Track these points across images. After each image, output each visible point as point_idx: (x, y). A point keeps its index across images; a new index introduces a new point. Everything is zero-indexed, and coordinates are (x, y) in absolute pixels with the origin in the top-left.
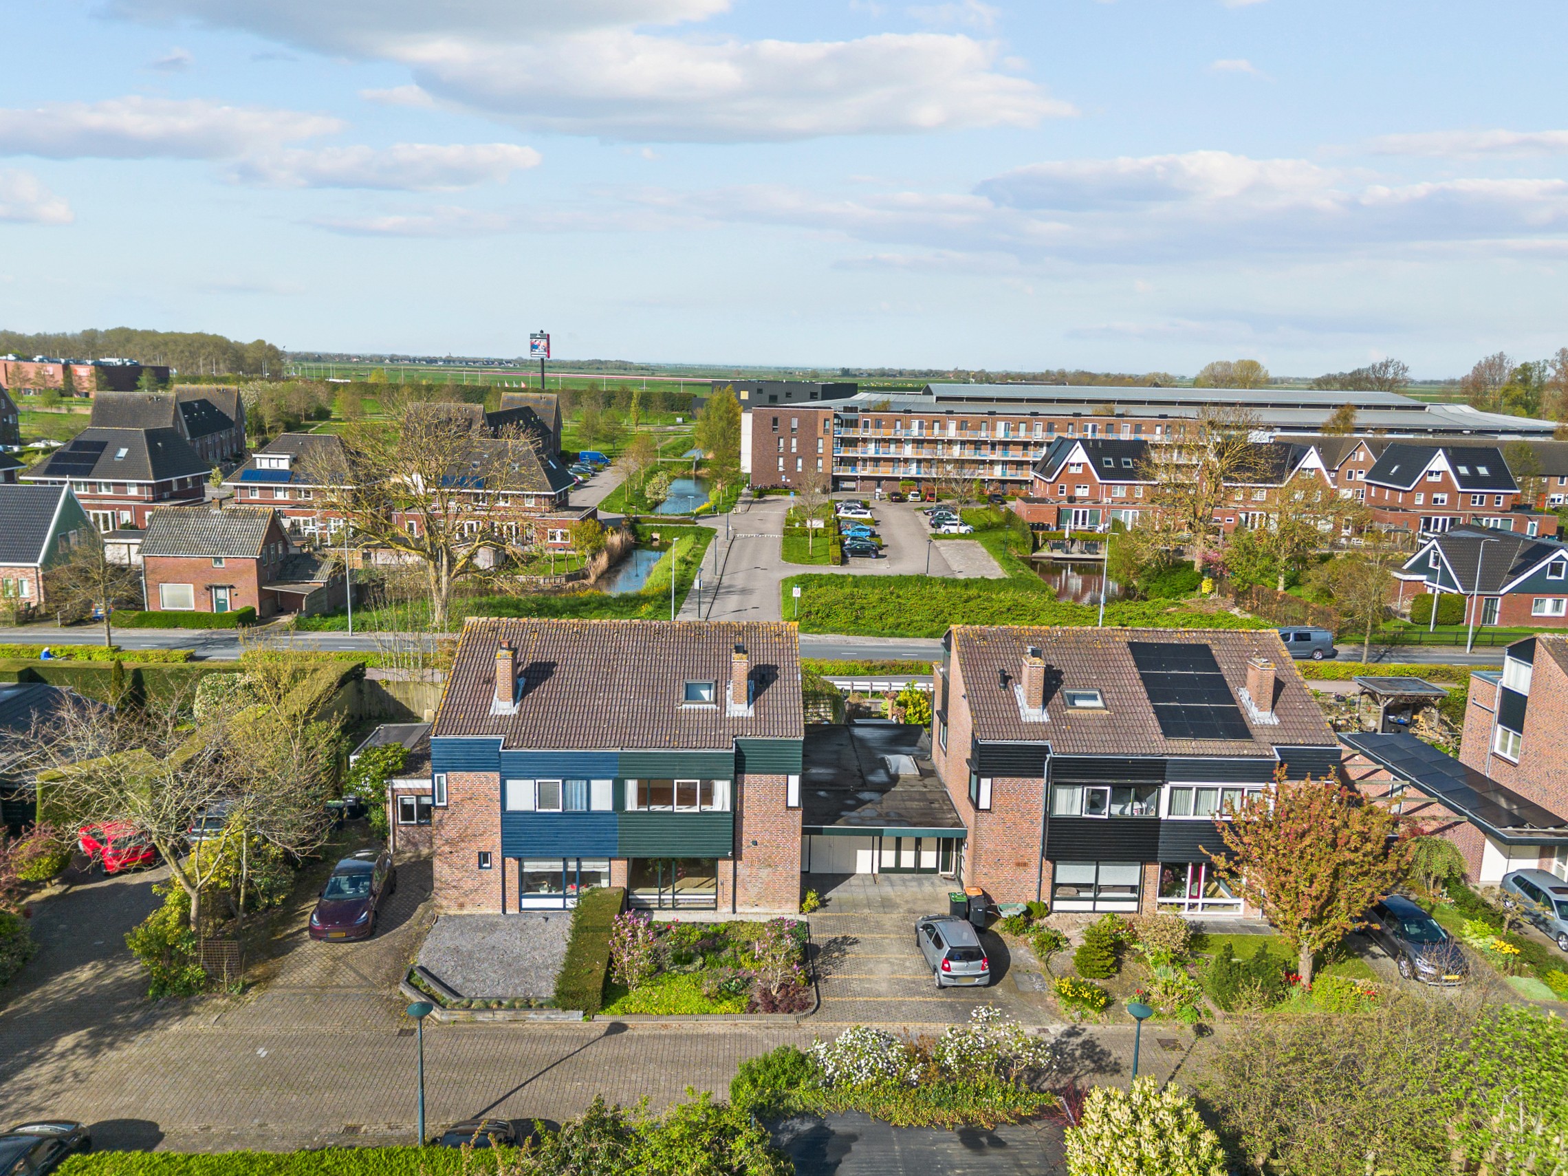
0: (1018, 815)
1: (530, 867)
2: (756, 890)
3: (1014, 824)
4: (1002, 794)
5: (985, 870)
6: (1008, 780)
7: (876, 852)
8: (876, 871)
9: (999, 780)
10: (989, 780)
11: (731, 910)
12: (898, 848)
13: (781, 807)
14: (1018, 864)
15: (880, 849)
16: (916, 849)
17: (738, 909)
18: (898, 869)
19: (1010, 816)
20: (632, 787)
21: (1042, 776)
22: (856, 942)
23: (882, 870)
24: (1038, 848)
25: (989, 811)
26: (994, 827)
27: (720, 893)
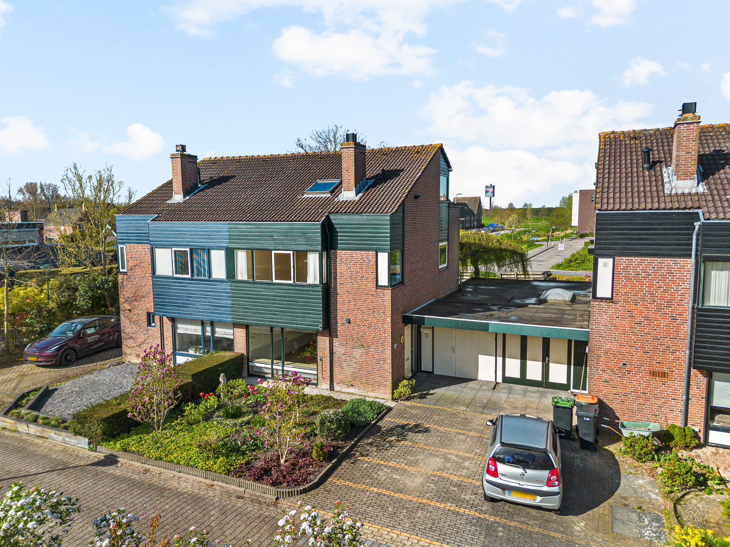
0: (653, 307)
1: (182, 329)
2: (352, 370)
3: (647, 318)
4: (627, 278)
5: (606, 377)
6: (636, 260)
7: (500, 359)
8: (500, 380)
9: (623, 260)
10: (610, 261)
11: (328, 387)
12: (523, 357)
13: (372, 285)
14: (653, 374)
15: (504, 356)
16: (544, 360)
17: (337, 388)
18: (523, 381)
19: (640, 307)
20: (241, 258)
21: (689, 256)
22: (427, 430)
23: (506, 380)
24: (684, 354)
25: (610, 300)
26: (617, 322)
27: (320, 369)
